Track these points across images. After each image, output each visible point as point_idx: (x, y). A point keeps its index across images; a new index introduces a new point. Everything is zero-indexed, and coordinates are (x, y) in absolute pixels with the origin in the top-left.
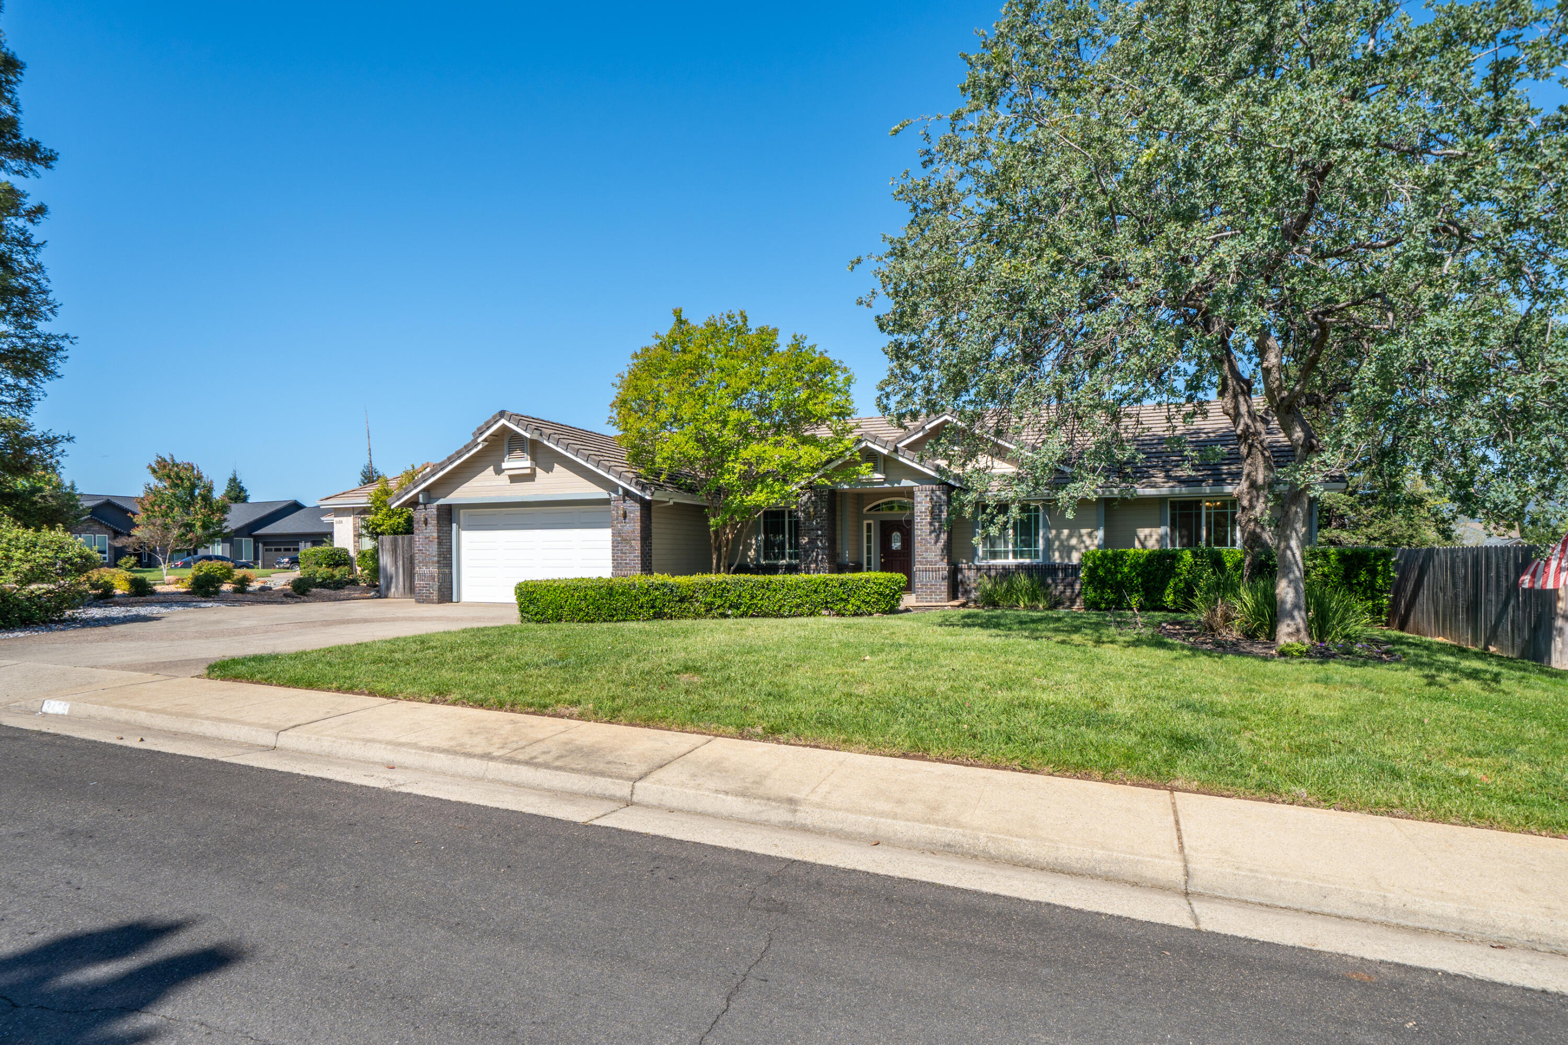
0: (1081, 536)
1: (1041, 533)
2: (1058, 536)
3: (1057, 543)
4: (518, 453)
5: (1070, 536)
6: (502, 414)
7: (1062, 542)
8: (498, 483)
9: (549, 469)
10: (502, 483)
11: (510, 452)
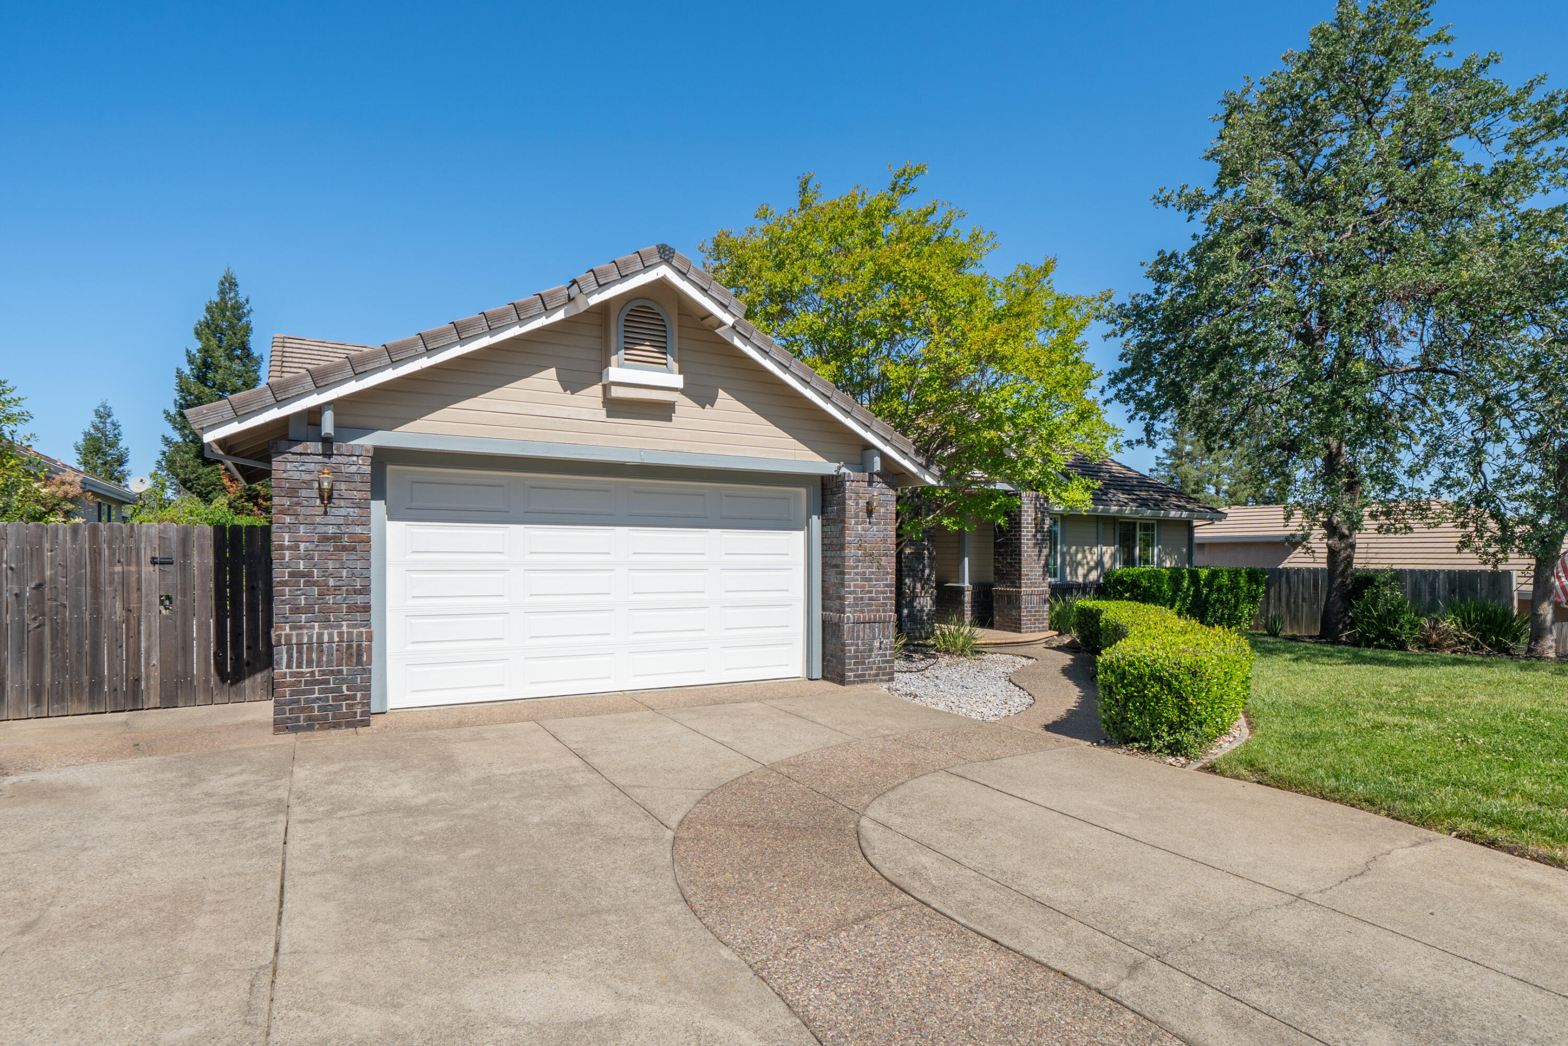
0: (1084, 552)
1: (1059, 547)
2: (1068, 552)
3: (1068, 558)
4: (646, 351)
5: (1077, 552)
6: (666, 254)
7: (1071, 558)
8: (574, 412)
9: (705, 399)
10: (585, 414)
11: (629, 343)
